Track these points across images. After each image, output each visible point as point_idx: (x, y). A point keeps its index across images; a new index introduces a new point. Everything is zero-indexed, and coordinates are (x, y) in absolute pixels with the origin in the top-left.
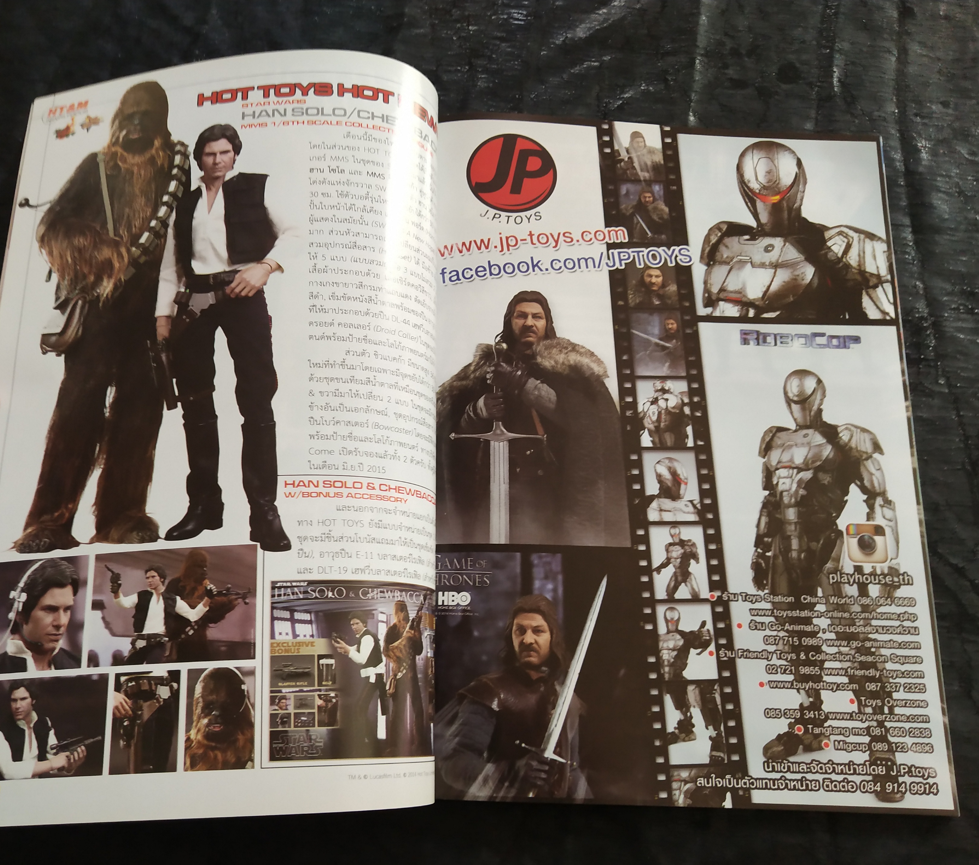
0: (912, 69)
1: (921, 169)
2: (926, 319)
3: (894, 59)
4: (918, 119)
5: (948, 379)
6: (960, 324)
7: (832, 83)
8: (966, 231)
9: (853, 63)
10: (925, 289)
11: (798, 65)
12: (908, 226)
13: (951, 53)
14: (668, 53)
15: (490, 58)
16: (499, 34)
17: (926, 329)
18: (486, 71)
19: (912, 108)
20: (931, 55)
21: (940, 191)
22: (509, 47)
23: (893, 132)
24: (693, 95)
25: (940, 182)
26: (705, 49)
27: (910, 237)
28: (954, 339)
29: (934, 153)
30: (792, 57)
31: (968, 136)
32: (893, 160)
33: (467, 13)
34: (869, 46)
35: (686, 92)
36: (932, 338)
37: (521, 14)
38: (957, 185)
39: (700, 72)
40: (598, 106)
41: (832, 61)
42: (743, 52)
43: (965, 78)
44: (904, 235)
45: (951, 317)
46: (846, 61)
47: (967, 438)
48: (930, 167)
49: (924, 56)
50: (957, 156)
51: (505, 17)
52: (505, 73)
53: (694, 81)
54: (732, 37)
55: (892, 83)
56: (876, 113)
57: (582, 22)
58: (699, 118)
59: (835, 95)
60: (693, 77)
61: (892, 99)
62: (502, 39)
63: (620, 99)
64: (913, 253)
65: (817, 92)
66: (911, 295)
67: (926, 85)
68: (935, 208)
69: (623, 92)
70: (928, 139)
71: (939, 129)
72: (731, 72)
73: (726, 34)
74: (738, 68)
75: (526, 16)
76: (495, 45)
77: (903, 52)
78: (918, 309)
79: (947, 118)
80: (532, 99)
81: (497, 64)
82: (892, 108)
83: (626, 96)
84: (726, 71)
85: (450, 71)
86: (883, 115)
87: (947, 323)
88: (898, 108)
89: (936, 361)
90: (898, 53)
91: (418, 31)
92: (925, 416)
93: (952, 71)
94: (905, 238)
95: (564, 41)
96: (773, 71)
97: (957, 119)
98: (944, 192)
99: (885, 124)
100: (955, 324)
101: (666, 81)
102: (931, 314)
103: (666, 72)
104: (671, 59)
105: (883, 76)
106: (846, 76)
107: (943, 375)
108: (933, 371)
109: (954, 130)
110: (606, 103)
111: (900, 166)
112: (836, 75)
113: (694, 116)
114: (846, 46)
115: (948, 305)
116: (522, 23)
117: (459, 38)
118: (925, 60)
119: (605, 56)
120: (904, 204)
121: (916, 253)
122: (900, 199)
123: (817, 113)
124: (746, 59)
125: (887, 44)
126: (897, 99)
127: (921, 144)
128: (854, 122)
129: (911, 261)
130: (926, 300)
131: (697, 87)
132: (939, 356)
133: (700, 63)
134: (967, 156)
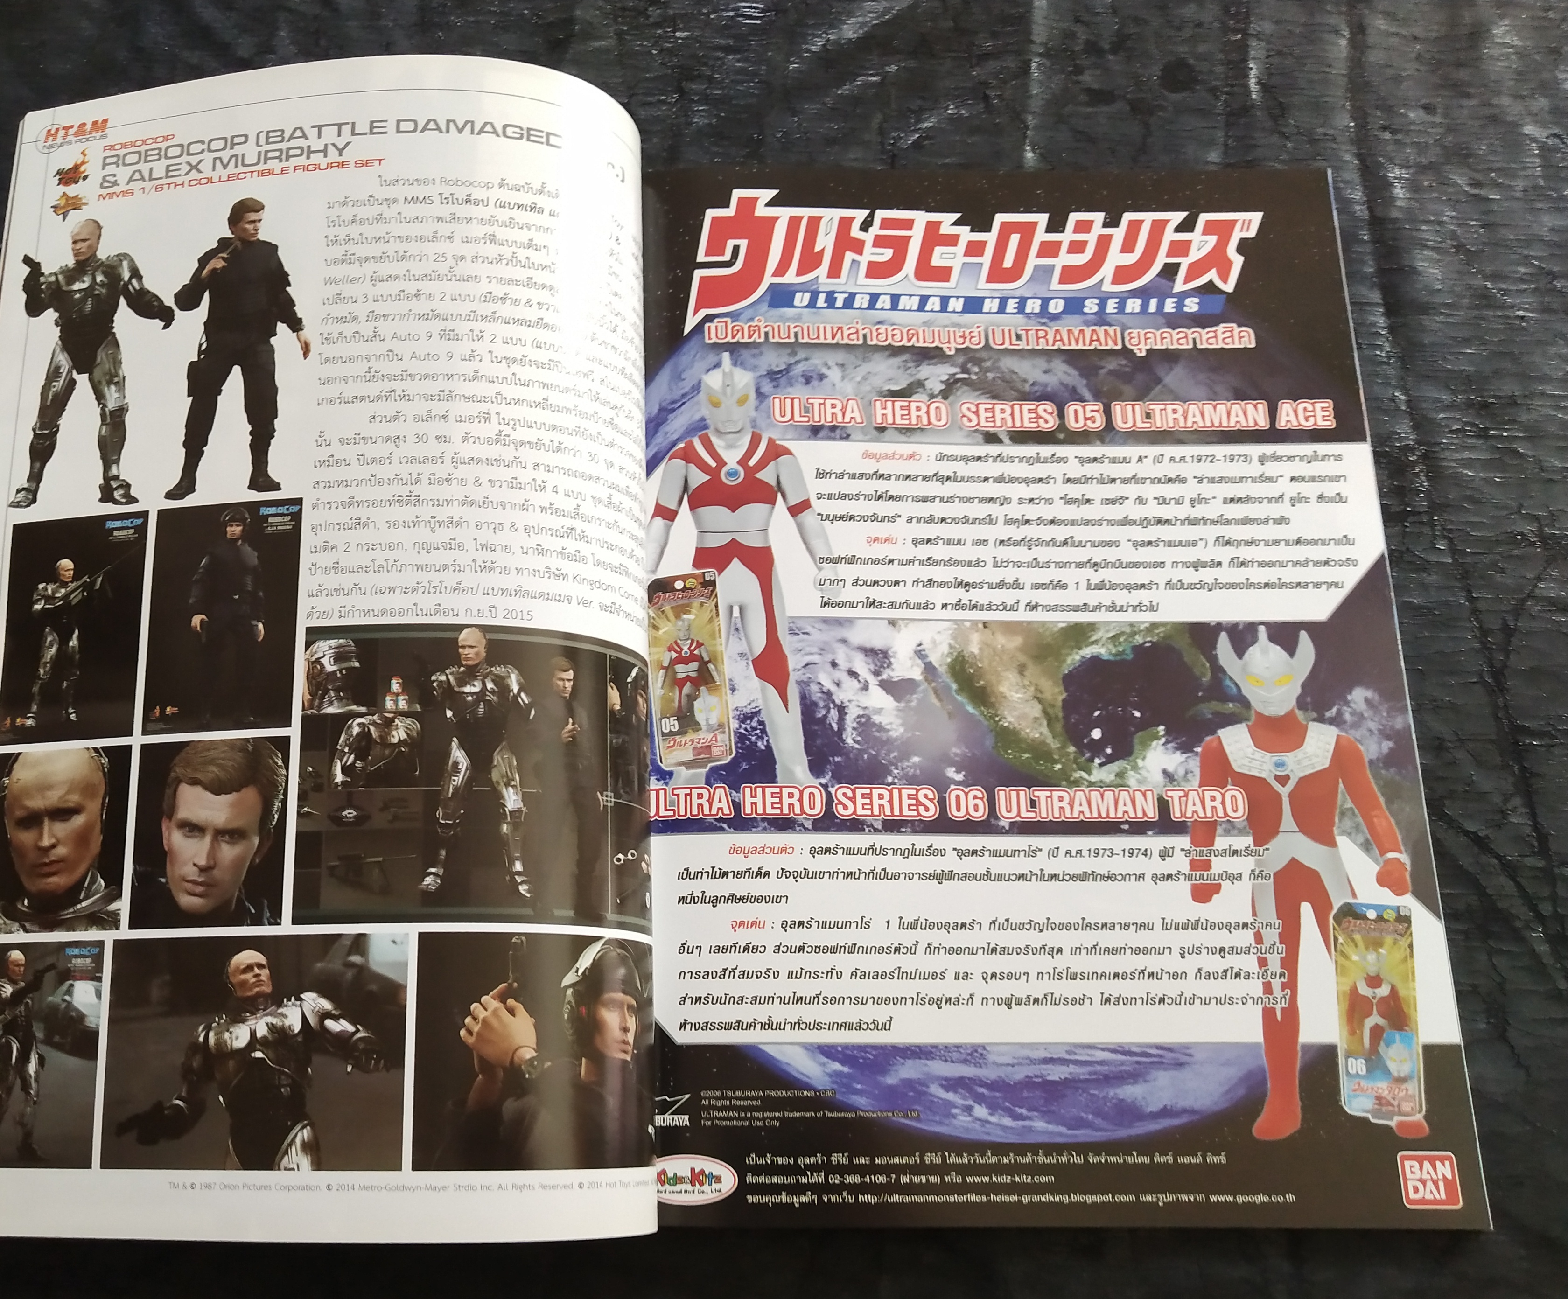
0: (1375, 57)
1: (1395, 214)
2: (1412, 450)
3: (1344, 42)
4: (1387, 135)
5: (1451, 540)
6: (1466, 455)
7: (1246, 87)
8: (1469, 308)
9: (1280, 53)
10: (1408, 402)
11: (1192, 61)
12: (1378, 304)
13: (1436, 27)
14: (985, 57)
15: (710, 80)
16: (723, 42)
17: (1414, 464)
18: (705, 99)
19: (1377, 118)
20: (1404, 32)
21: (1427, 247)
22: (738, 61)
23: (1347, 157)
24: (1030, 118)
25: (1426, 232)
26: (1044, 44)
27: (1382, 321)
28: (1458, 480)
29: (1414, 186)
30: (1183, 49)
31: (1468, 156)
32: (1350, 201)
33: (671, 12)
34: (1305, 25)
35: (1017, 116)
36: (1423, 478)
37: (755, 8)
38: (1454, 235)
39: (1040, 82)
40: (882, 144)
41: (1247, 52)
42: (1107, 47)
43: (1460, 65)
44: (1372, 318)
45: (1452, 444)
46: (1268, 50)
47: (1485, 633)
48: (1408, 211)
49: (1393, 34)
50: (1451, 190)
51: (731, 14)
52: (734, 102)
53: (1031, 97)
54: (1087, 24)
55: (1343, 81)
56: (1320, 130)
57: (850, 14)
58: (1041, 154)
59: (1253, 106)
60: (1027, 91)
61: (1344, 105)
62: (728, 50)
63: (916, 131)
64: (1387, 347)
65: (1226, 101)
66: (1386, 412)
67: (1398, 79)
68: (1419, 273)
69: (919, 121)
70: (1405, 166)
71: (1421, 148)
72: (1088, 78)
73: (1077, 20)
74: (1098, 72)
75: (763, 11)
76: (718, 58)
77: (1359, 30)
78: (1399, 434)
79: (1434, 130)
80: (779, 139)
81: (723, 88)
82: (1345, 121)
83: (925, 125)
84: (1080, 78)
85: (649, 104)
86: (1331, 132)
87: (1447, 454)
88: (1354, 119)
89: (1431, 514)
90: (1351, 33)
91: (597, 44)
92: (1417, 601)
93: (1437, 56)
94: (1373, 324)
95: (824, 46)
96: (1154, 72)
97: (1450, 129)
98: (1433, 249)
99: (1335, 146)
100: (1457, 456)
101: (986, 98)
102: (1419, 442)
103: (985, 84)
104: (993, 65)
105: (1328, 70)
106: (1270, 75)
107: (1445, 537)
108: (1426, 530)
109: (1444, 147)
110: (894, 138)
111: (1360, 211)
112: (1253, 73)
113: (1033, 150)
114: (1268, 27)
115: (1447, 426)
116: (758, 22)
117: (661, 51)
118: (1394, 41)
119: (889, 65)
120: (1371, 270)
121: (1392, 347)
122: (1363, 263)
123: (1227, 136)
124: (1111, 57)
125: (1332, 20)
126: (1353, 106)
127: (1394, 173)
128: (1285, 146)
129: (1385, 360)
130: (1412, 419)
131: (1035, 104)
132: (1436, 507)
133: (1038, 68)
134: (1467, 189)
